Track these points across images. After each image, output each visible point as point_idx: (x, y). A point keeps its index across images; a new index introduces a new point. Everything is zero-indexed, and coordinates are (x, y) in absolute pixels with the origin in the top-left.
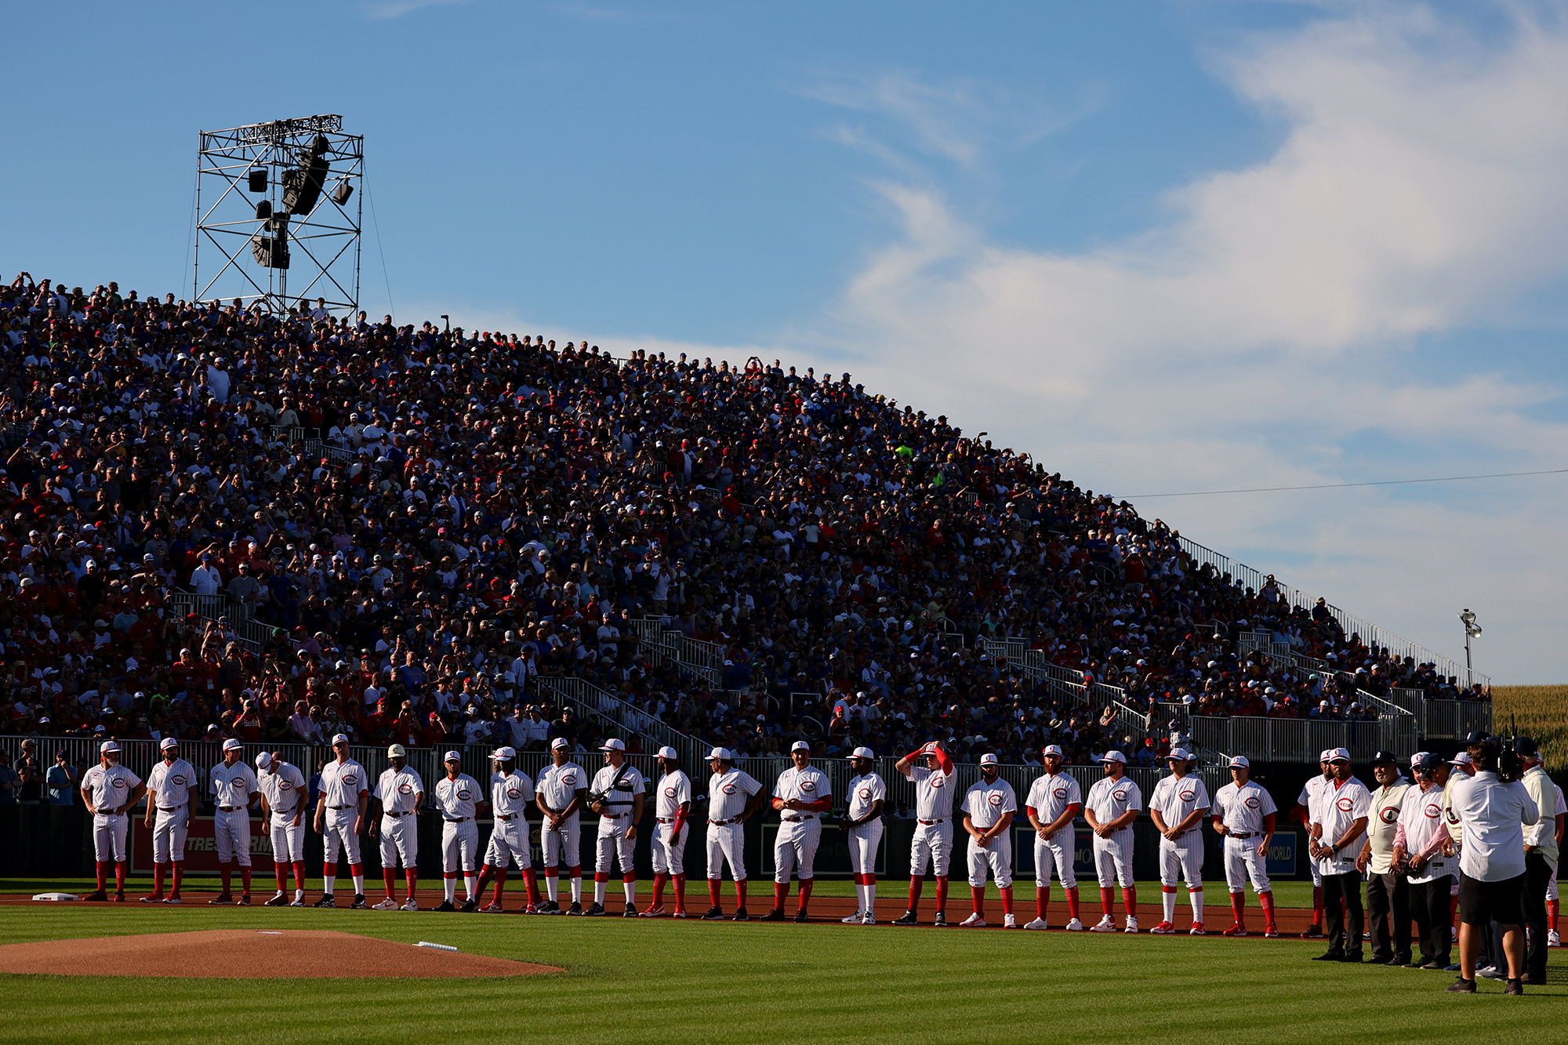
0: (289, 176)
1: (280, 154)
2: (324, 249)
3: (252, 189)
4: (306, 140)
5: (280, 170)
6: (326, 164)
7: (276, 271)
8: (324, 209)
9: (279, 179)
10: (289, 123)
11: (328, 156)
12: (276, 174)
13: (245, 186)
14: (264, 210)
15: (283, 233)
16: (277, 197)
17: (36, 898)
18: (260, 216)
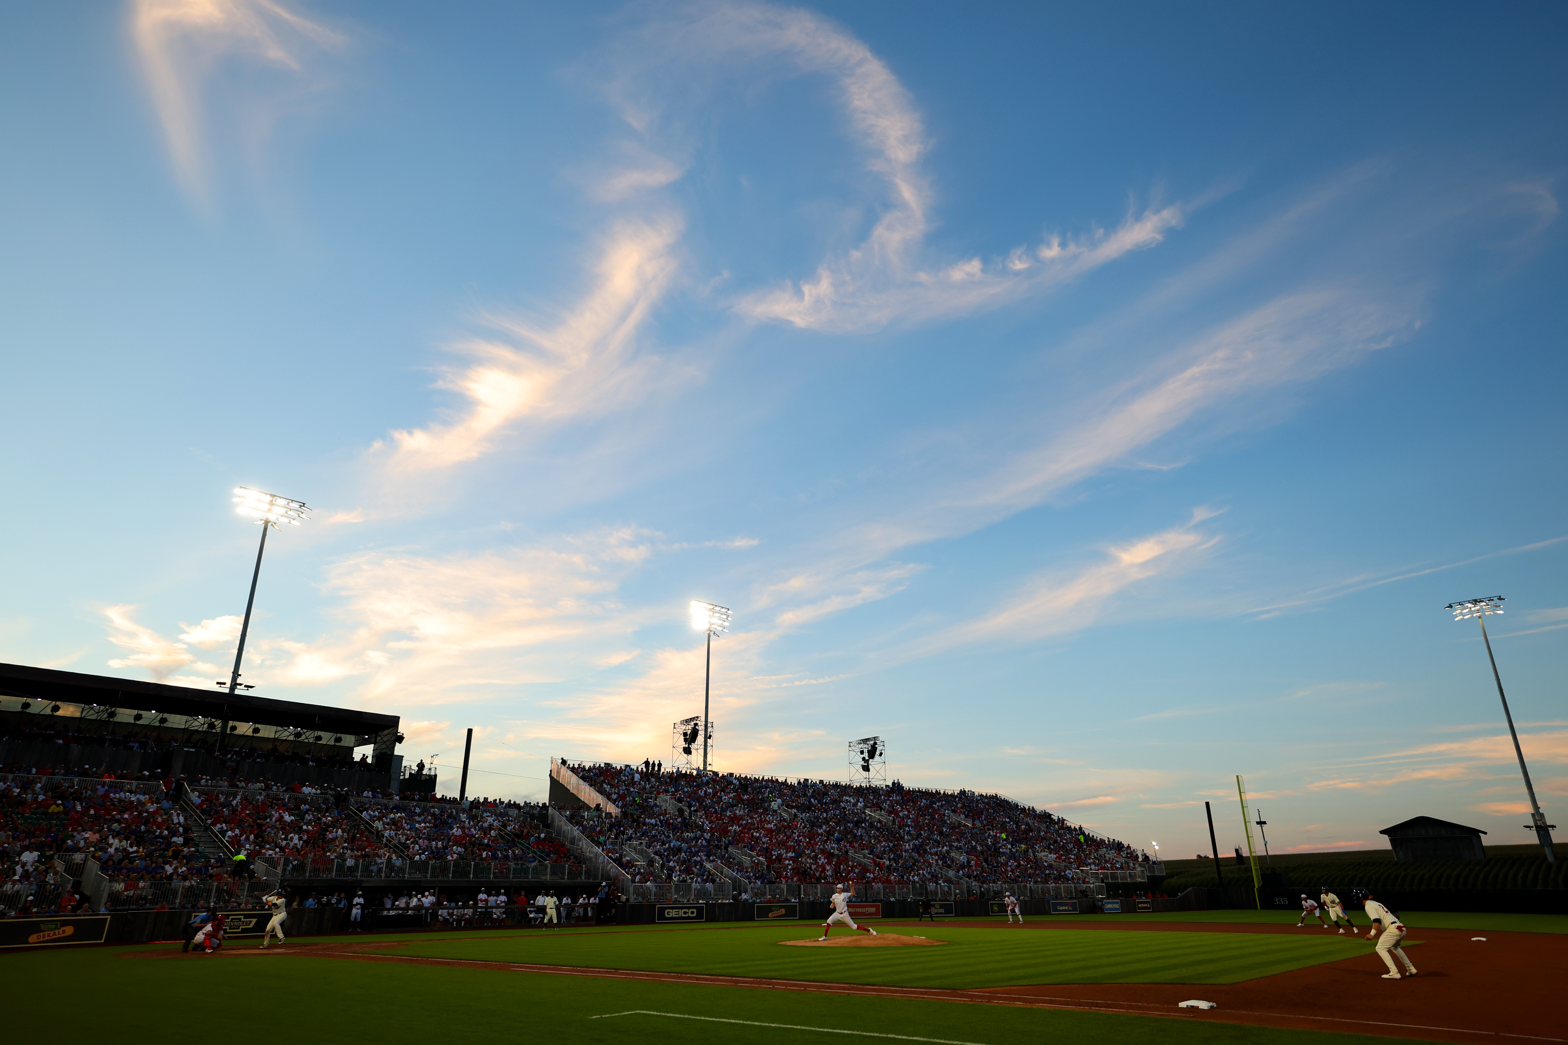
0: (868, 751)
1: (866, 746)
2: (878, 767)
3: (861, 754)
4: (872, 742)
5: (867, 749)
6: (877, 748)
7: (867, 772)
8: (877, 757)
9: (867, 752)
10: (868, 739)
11: (877, 746)
12: (866, 751)
13: (859, 753)
14: (864, 759)
15: (868, 763)
16: (866, 755)
17: (823, 925)
18: (863, 760)
